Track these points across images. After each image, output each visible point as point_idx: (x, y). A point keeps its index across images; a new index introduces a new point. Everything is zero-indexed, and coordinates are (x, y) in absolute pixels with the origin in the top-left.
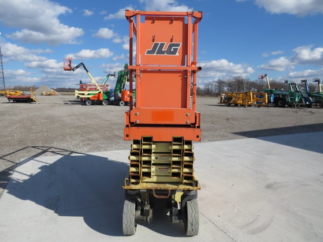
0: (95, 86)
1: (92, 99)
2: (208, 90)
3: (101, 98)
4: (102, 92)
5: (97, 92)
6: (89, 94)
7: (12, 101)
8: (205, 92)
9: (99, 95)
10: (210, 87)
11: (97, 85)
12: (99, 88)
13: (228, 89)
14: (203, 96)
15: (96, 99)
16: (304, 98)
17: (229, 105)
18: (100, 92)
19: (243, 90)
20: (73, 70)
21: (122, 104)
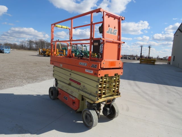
2: (22, 46)
8: (20, 47)
10: (24, 44)
13: (36, 46)
14: (19, 49)
16: (80, 53)
17: (45, 56)
19: (44, 47)
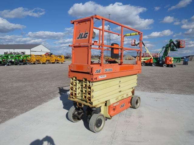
0: (149, 54)
1: (146, 62)
3: (152, 62)
4: (153, 58)
5: (150, 58)
6: (145, 59)
7: (107, 62)
9: (150, 60)
11: (150, 54)
12: (151, 56)
15: (149, 62)
18: (151, 58)
20: (136, 45)
21: (165, 66)
